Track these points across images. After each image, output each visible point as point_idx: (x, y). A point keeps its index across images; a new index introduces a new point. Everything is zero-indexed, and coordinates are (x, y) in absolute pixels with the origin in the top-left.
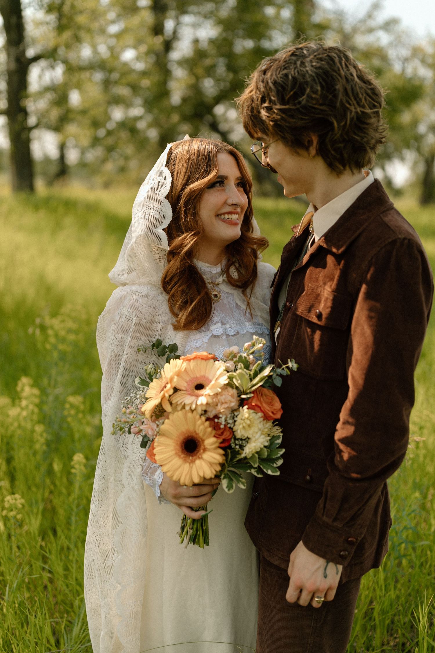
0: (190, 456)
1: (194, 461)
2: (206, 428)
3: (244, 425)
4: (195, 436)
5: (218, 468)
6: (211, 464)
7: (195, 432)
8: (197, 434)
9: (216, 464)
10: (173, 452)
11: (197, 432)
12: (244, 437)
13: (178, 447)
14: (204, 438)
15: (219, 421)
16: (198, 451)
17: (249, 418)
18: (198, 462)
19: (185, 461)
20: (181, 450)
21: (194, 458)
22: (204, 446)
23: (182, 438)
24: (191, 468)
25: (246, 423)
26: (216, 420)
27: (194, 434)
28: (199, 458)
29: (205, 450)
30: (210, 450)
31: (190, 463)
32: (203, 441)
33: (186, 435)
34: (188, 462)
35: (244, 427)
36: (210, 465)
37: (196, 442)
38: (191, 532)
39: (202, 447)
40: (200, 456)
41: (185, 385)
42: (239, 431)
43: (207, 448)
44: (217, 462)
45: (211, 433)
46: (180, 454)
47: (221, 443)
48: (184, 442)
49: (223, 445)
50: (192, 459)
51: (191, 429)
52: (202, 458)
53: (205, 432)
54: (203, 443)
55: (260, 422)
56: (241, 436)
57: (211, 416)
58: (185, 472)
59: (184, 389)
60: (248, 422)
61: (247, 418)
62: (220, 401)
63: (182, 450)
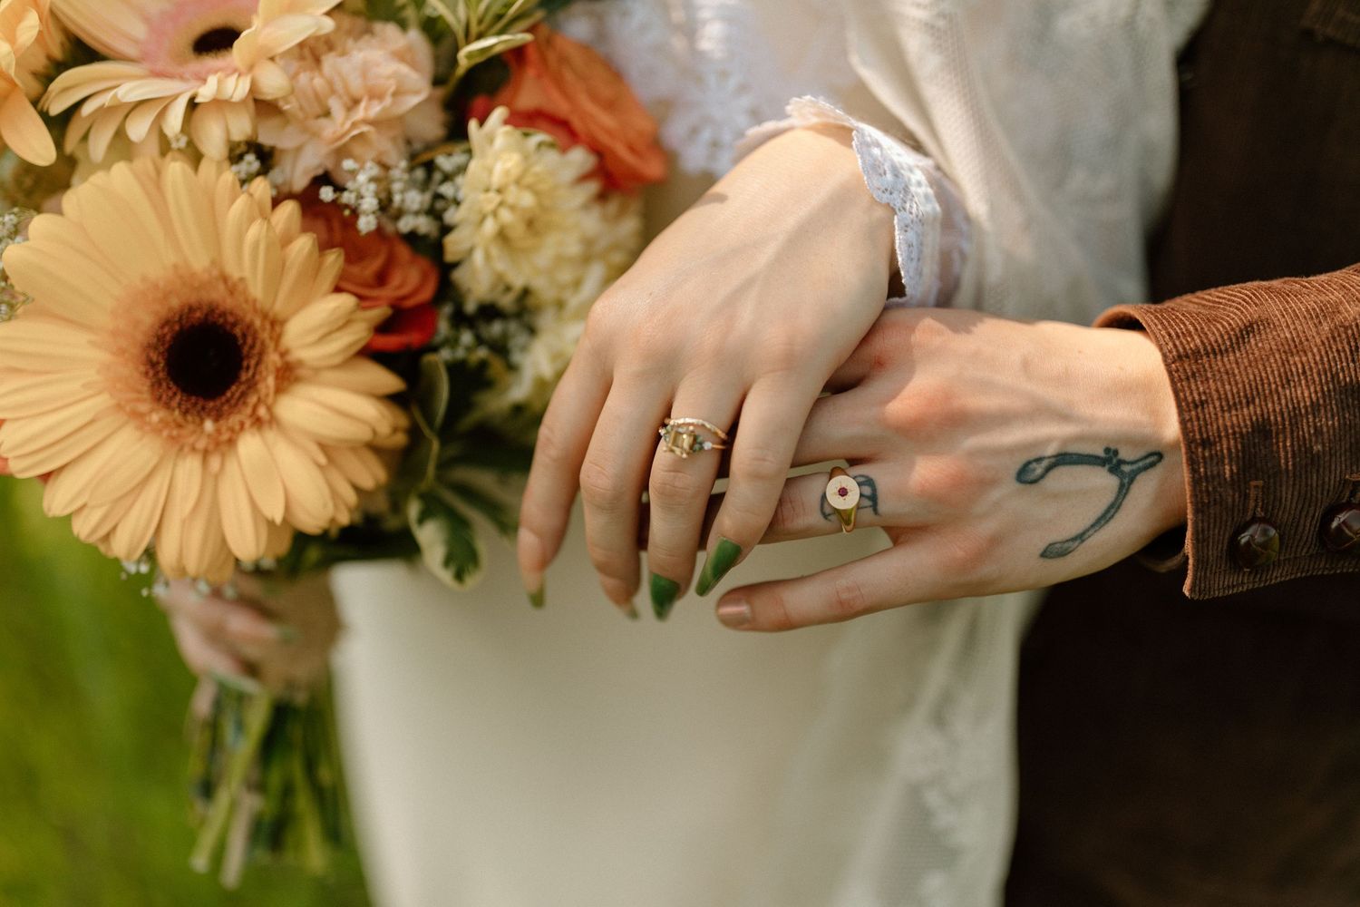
0: (202, 413)
1: (231, 442)
2: (286, 241)
3: (506, 216)
4: (229, 303)
5: (371, 474)
6: (329, 450)
7: (225, 279)
8: (232, 288)
9: (354, 447)
10: (103, 401)
11: (234, 273)
12: (508, 289)
13: (131, 371)
14: (279, 307)
15: (347, 197)
16: (252, 385)
17: (529, 180)
18: (250, 445)
19: (178, 446)
20: (145, 386)
21: (234, 420)
22: (283, 355)
23: (147, 320)
24: (211, 483)
25: (512, 208)
26: (327, 194)
27: (218, 295)
28: (258, 422)
29: (289, 375)
30: (315, 374)
31: (206, 454)
32: (276, 324)
33: (175, 302)
34: (194, 449)
35: (502, 236)
36: (322, 460)
37: (235, 337)
38: (252, 804)
39: (273, 359)
40: (262, 411)
41: (139, 30)
42: (478, 257)
43: (300, 363)
44: (364, 434)
45: (314, 270)
46: (143, 408)
47: (382, 328)
48: (160, 338)
49: (391, 342)
50: (218, 431)
51: (199, 262)
52: (273, 420)
53: (276, 272)
54: (277, 339)
55: (586, 207)
56: (493, 288)
57: (300, 183)
58: (181, 507)
59: (130, 51)
60: (527, 200)
61: (518, 182)
62: (339, 86)
63: (156, 384)
